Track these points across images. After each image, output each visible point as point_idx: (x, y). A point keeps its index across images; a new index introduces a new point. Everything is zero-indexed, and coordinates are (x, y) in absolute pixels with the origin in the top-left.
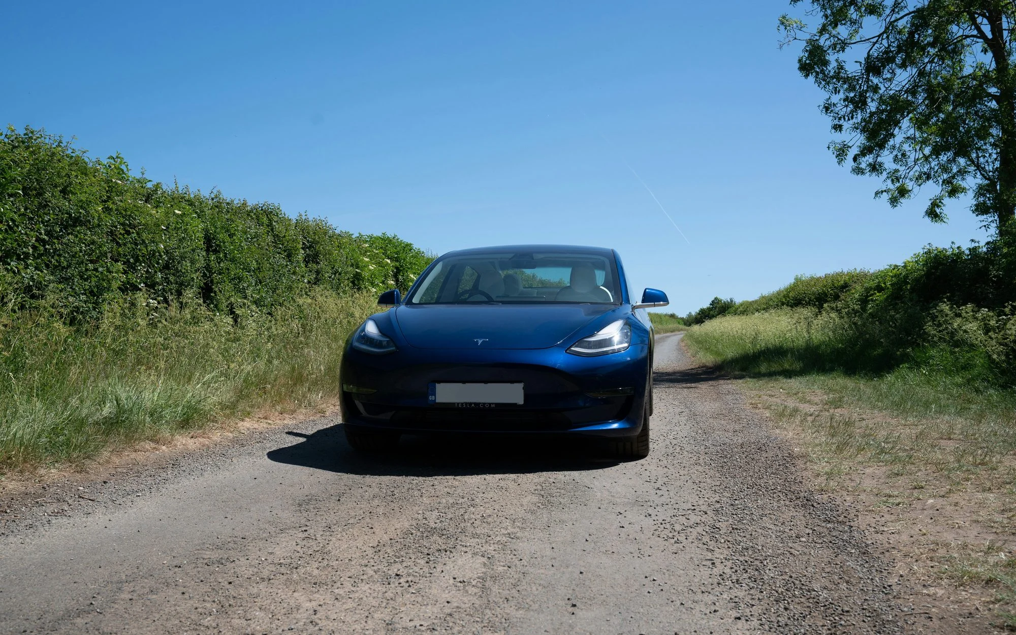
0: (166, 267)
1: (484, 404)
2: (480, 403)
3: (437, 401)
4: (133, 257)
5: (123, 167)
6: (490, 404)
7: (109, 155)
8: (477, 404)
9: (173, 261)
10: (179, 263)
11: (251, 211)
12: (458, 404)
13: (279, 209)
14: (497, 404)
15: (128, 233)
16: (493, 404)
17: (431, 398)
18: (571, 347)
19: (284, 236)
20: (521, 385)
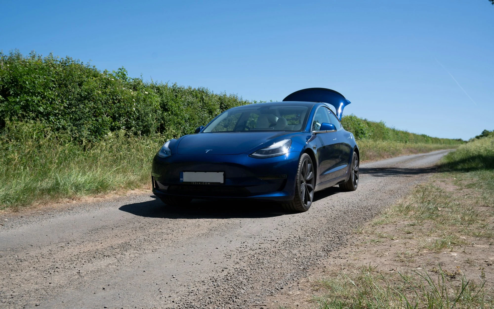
0: (138, 118)
1: (205, 183)
2: (203, 182)
3: (184, 181)
4: (117, 114)
5: (125, 73)
6: (207, 183)
7: (119, 68)
8: (201, 183)
9: (142, 116)
10: (144, 116)
11: (193, 91)
12: (193, 182)
13: (207, 90)
14: (211, 183)
15: (114, 103)
16: (209, 183)
17: (181, 179)
18: (253, 153)
19: (208, 103)
20: (222, 173)
